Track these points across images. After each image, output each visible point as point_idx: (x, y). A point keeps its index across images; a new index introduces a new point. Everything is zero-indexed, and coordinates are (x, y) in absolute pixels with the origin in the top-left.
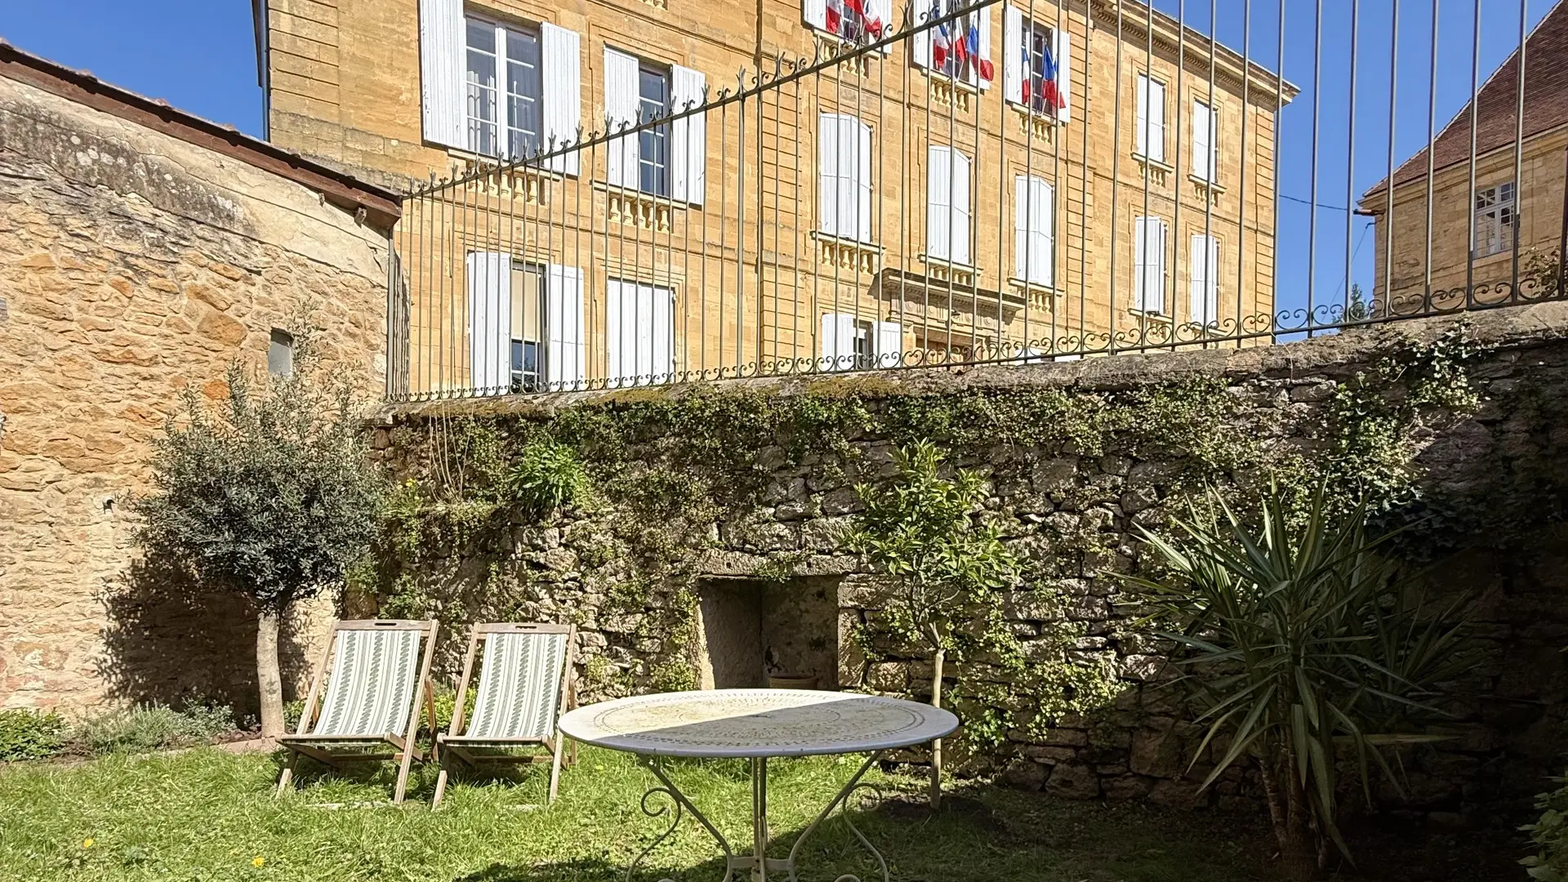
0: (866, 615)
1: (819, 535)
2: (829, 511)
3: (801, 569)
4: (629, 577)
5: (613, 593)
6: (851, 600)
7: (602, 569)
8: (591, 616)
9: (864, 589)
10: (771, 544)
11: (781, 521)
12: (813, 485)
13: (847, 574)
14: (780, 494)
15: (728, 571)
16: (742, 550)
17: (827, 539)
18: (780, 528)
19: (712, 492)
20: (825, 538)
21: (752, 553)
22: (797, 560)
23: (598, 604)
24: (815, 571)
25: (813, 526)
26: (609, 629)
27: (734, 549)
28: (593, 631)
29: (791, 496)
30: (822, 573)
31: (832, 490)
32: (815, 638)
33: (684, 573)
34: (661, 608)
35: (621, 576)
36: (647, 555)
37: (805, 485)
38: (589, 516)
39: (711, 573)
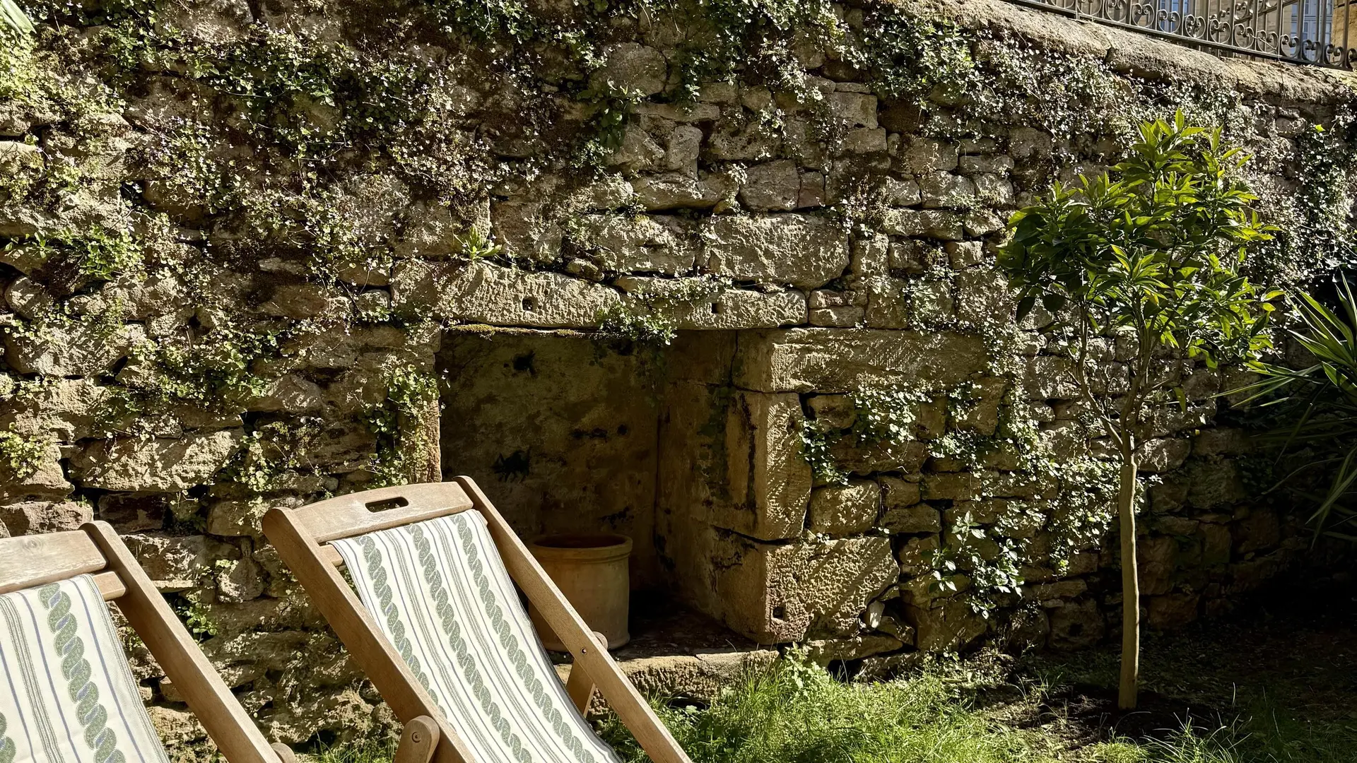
0: (818, 403)
1: (739, 250)
2: (753, 203)
3: (701, 316)
4: (195, 325)
5: (143, 374)
6: (795, 376)
7: (95, 304)
8: (54, 449)
9: (818, 357)
10: (633, 260)
11: (652, 213)
12: (721, 145)
13: (788, 326)
14: (648, 153)
15: (528, 316)
16: (561, 268)
17: (755, 257)
18: (649, 228)
19: (473, 122)
20: (750, 255)
21: (589, 277)
22: (696, 297)
23: (80, 408)
24: (729, 319)
25: (727, 231)
26: (117, 482)
27: (543, 266)
28: (57, 495)
29: (675, 160)
30: (743, 324)
31: (764, 161)
32: (507, 453)
33: (401, 321)
34: (311, 412)
35: (166, 323)
36: (265, 265)
37: (705, 143)
38: (41, 130)
39: (481, 320)
